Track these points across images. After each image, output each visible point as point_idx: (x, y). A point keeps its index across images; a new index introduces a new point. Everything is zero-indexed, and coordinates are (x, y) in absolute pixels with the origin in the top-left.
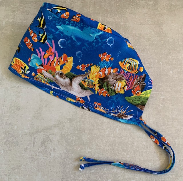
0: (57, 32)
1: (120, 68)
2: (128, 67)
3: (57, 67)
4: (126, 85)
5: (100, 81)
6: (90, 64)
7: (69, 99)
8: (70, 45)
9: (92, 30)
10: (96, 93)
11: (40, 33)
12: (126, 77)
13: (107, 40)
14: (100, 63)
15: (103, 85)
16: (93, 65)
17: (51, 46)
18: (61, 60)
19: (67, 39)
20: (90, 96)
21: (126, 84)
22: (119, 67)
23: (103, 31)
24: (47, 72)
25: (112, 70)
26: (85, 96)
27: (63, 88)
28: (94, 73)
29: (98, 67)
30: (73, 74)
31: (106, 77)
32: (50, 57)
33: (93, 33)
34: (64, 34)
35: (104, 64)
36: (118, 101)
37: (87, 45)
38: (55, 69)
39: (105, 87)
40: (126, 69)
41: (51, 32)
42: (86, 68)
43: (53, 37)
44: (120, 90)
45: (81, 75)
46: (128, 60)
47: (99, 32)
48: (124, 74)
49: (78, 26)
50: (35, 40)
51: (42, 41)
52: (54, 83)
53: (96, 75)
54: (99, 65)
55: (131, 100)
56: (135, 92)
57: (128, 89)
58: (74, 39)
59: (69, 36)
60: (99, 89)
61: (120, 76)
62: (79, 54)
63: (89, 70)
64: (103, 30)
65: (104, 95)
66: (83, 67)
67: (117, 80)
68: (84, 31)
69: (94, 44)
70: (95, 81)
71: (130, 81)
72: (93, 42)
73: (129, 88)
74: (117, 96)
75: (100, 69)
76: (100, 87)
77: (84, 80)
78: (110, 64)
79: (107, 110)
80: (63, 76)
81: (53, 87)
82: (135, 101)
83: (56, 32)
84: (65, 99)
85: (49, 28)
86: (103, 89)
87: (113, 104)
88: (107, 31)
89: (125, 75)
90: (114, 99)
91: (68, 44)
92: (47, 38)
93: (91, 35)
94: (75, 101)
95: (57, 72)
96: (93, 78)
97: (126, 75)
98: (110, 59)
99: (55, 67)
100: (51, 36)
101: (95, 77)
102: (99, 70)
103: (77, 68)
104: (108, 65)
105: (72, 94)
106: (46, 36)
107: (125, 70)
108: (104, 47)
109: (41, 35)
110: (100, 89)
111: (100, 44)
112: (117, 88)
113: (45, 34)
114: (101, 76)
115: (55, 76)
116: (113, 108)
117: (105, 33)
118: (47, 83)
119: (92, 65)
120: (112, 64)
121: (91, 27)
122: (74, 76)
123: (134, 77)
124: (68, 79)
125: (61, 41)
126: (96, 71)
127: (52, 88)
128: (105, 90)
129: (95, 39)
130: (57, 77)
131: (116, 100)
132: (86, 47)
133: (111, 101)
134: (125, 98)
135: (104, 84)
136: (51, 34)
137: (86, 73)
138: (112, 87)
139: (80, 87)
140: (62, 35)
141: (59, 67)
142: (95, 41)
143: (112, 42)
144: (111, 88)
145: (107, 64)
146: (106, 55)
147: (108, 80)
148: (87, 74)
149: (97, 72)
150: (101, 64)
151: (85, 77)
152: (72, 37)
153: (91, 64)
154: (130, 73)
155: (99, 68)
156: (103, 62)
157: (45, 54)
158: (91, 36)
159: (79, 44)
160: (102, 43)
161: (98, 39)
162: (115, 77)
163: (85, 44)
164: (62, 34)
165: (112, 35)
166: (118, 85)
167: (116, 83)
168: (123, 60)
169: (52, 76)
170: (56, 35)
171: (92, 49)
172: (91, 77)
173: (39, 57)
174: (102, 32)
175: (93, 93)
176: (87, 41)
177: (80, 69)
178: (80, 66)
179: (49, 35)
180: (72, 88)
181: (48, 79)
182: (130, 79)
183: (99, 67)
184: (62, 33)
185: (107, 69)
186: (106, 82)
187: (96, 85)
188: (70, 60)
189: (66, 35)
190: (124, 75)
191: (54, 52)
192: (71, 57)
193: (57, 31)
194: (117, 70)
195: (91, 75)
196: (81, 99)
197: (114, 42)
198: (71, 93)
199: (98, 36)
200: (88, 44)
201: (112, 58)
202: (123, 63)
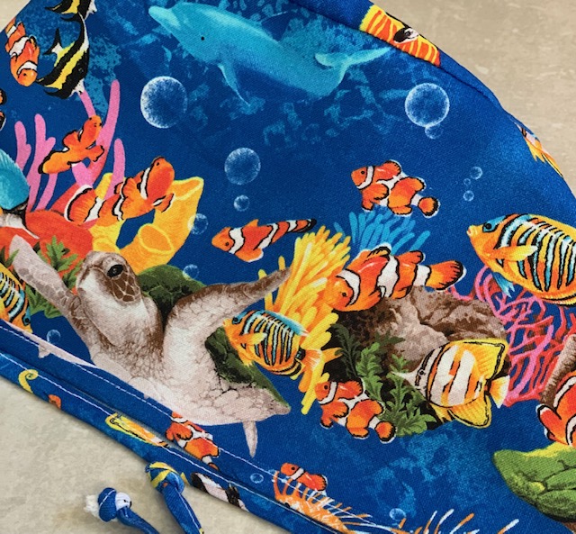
0: (148, 39)
1: (477, 263)
2: (520, 265)
3: (101, 228)
4: (504, 369)
5: (344, 331)
6: (293, 224)
7: (125, 424)
8: (199, 112)
9: (330, 32)
10: (305, 411)
11: (57, 40)
12: (508, 317)
13: (411, 95)
14: (352, 216)
15: (355, 359)
16: (312, 228)
17: (98, 112)
18: (132, 193)
19: (189, 76)
20: (260, 426)
21: (507, 364)
22: (467, 258)
23: (389, 45)
24: (36, 249)
25: (423, 271)
26: (231, 421)
27: (102, 361)
28: (312, 274)
29: (340, 241)
30: (186, 276)
31: (382, 312)
32: (75, 172)
33: (335, 49)
34: (181, 50)
35: (377, 226)
36: (445, 476)
37: (293, 115)
38: (89, 239)
39: (368, 372)
40: (512, 275)
41: (116, 36)
42: (265, 243)
43: (118, 62)
44: (462, 401)
45: (233, 285)
46: (527, 225)
47: (367, 47)
48: (493, 298)
49: (263, 15)
50: (22, 73)
51: (58, 84)
52: (61, 322)
53: (321, 294)
54: (347, 232)
55: (531, 479)
56: (565, 419)
57: (515, 395)
58: (230, 80)
59: (204, 63)
60: (327, 387)
61: (469, 310)
62: (244, 166)
63: (282, 261)
64: (390, 39)
65: (356, 424)
66: (251, 242)
67: (450, 332)
68: (287, 39)
69: (334, 111)
70: (309, 329)
71: (533, 346)
72: (329, 99)
73: (520, 387)
74: (438, 441)
75: (353, 253)
76: (339, 371)
77: (244, 318)
78: (417, 231)
79: (360, 517)
80: (123, 285)
81: (46, 348)
82: (559, 487)
83: (142, 35)
84: (95, 421)
85: (109, 13)
86: (354, 384)
87: (410, 493)
88: (410, 51)
89: (503, 307)
90: (422, 463)
91: (191, 107)
92: (90, 66)
93: (322, 59)
94: (155, 440)
95: (94, 260)
96: (298, 310)
97: (508, 310)
98: (415, 202)
99: (92, 230)
100: (109, 59)
101: (311, 301)
102: (342, 263)
103: (217, 241)
104: (401, 236)
105: (150, 400)
106: (86, 56)
107: (506, 275)
108: (386, 132)
109: (60, 51)
110: (334, 385)
111: (368, 114)
112: (447, 388)
113: (85, 47)
114: (349, 297)
115: (79, 277)
116: (399, 517)
117: (402, 56)
118: (19, 317)
119: (308, 230)
120: (426, 234)
121: (326, 16)
122: (191, 293)
123: (557, 323)
124: (152, 304)
125: (159, 85)
126: (325, 264)
127: (42, 355)
128: (364, 396)
129: (341, 87)
130: (91, 285)
131: (432, 472)
132: (289, 127)
133: (398, 470)
134: (493, 462)
135: (366, 351)
136: (114, 48)
137: (262, 274)
138: (414, 374)
139: (211, 364)
140: (169, 54)
141: (114, 231)
142: (340, 94)
143: (435, 111)
144: (406, 383)
145: (398, 230)
146: (396, 179)
147: (394, 324)
148: (268, 282)
149: (329, 273)
150: (363, 223)
151: (253, 299)
152: (222, 67)
153: (303, 224)
154: (531, 300)
155: (344, 249)
156: (373, 213)
157: (53, 152)
158: (324, 67)
159: (249, 106)
160: (376, 109)
161: (360, 83)
162: (438, 316)
163: (286, 110)
164: (171, 49)
165: (438, 76)
166: (455, 367)
167: (443, 349)
168: (494, 223)
169: (59, 281)
170: (134, 54)
171: (317, 139)
172: (287, 299)
173: (18, 166)
174: (385, 50)
175: (282, 408)
176: (298, 94)
177: (232, 251)
178: (236, 233)
179: (100, 53)
180: (158, 366)
181: (34, 294)
182: (531, 334)
183: (348, 239)
184: (172, 42)
185: (392, 258)
186: (382, 339)
187: (314, 354)
188: (185, 197)
189: (190, 57)
190: (492, 307)
191: (107, 146)
192: (197, 178)
193: (149, 31)
194: (453, 275)
195: (291, 290)
196: (196, 435)
197: (448, 109)
198: (147, 394)
199: (363, 67)
200: (299, 108)
201: (430, 202)
202: (497, 234)
